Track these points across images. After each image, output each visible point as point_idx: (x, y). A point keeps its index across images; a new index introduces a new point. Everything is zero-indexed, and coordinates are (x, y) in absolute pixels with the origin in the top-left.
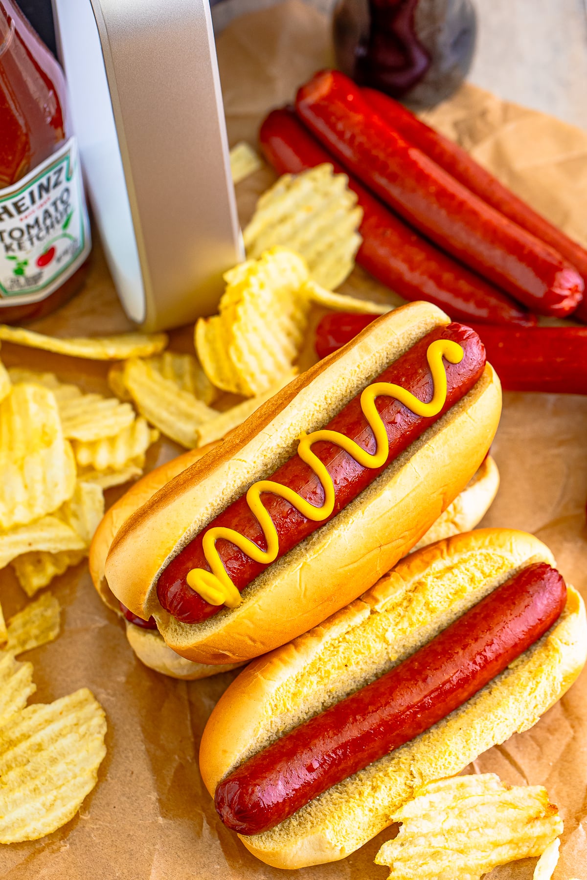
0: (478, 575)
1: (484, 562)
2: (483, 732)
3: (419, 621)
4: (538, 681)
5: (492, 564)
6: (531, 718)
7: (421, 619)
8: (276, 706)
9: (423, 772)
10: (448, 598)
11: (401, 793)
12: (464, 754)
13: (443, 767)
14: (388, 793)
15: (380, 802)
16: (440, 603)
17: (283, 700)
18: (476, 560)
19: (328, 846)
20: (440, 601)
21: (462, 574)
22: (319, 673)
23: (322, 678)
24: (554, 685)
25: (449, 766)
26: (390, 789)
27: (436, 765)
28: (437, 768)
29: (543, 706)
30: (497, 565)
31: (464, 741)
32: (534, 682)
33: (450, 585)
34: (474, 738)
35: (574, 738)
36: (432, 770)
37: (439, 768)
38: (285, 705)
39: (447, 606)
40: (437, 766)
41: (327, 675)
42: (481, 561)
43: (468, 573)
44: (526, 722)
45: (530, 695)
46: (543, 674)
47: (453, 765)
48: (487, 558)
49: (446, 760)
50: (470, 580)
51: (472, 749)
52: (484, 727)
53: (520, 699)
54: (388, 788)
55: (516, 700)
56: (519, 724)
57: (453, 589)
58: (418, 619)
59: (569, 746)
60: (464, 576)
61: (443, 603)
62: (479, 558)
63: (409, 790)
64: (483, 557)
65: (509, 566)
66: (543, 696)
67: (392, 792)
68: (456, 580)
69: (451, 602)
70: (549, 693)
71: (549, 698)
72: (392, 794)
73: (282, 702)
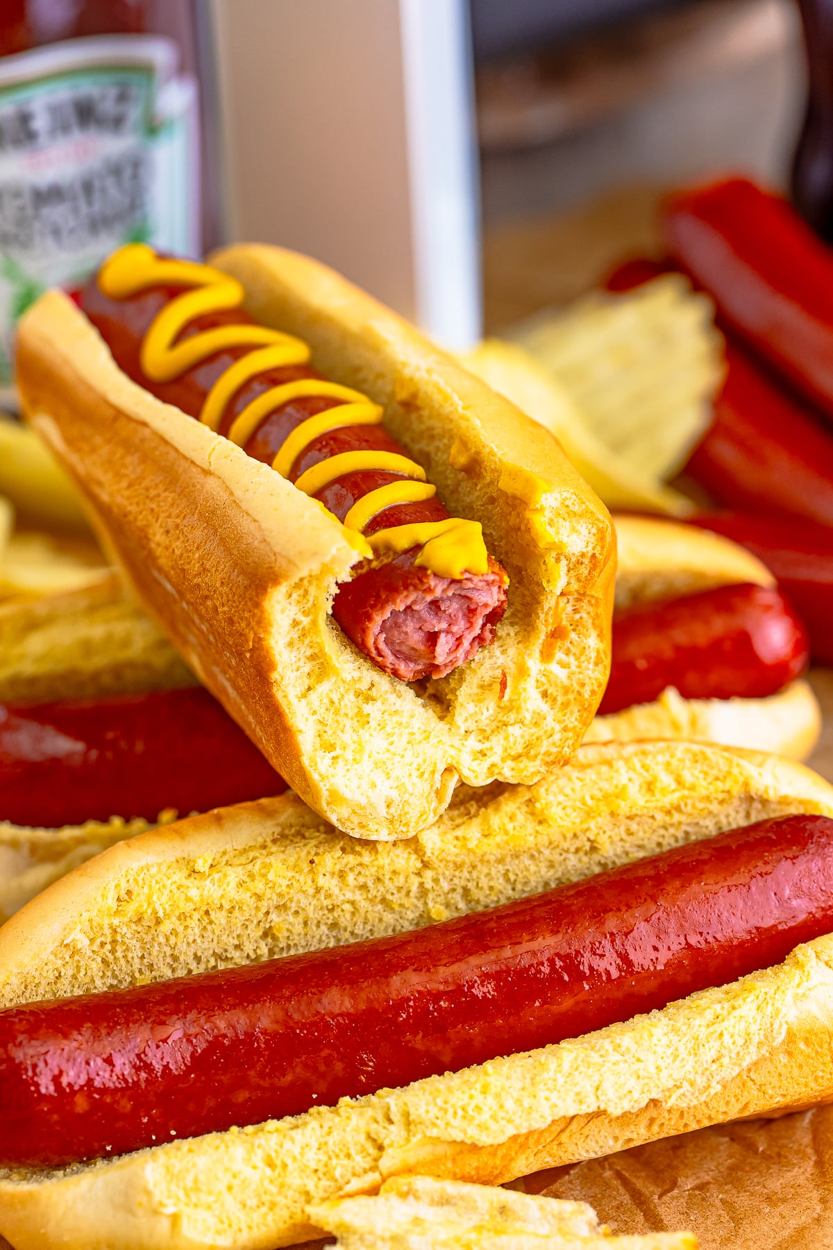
0: (666, 780)
1: (688, 763)
2: (577, 1069)
3: (506, 833)
4: (736, 1005)
5: (705, 768)
6: (701, 1081)
7: (510, 826)
8: (129, 893)
9: (412, 1110)
10: (584, 804)
11: (352, 1152)
12: (519, 1102)
13: (460, 1112)
14: (322, 1140)
15: (297, 1151)
16: (564, 808)
17: (150, 887)
18: (672, 756)
19: (144, 1200)
20: (565, 804)
21: (631, 772)
22: (250, 867)
23: (251, 876)
24: (772, 1025)
25: (475, 1114)
26: (329, 1134)
27: (446, 1102)
28: (446, 1111)
29: (734, 1064)
30: (714, 772)
31: (528, 1076)
32: (727, 1005)
33: (596, 783)
34: (551, 1074)
35: (818, 1220)
36: (434, 1111)
37: (451, 1111)
38: (149, 897)
39: (578, 821)
40: (448, 1106)
41: (263, 871)
42: (682, 761)
43: (645, 774)
44: (686, 1085)
45: (708, 1026)
46: (752, 997)
47: (485, 1117)
48: (698, 758)
49: (471, 1097)
50: (645, 786)
51: (542, 1095)
52: (583, 1061)
53: (684, 1028)
54: (326, 1129)
55: (675, 1031)
56: (670, 1084)
57: (601, 790)
58: (504, 825)
59: (801, 1231)
60: (634, 776)
61: (569, 810)
62: (679, 754)
63: (372, 1151)
64: (690, 756)
65: (742, 779)
66: (740, 1042)
67: (331, 1140)
68: (612, 778)
69: (589, 814)
70: (756, 1039)
71: (753, 1049)
72: (331, 1142)
73: (146, 890)
